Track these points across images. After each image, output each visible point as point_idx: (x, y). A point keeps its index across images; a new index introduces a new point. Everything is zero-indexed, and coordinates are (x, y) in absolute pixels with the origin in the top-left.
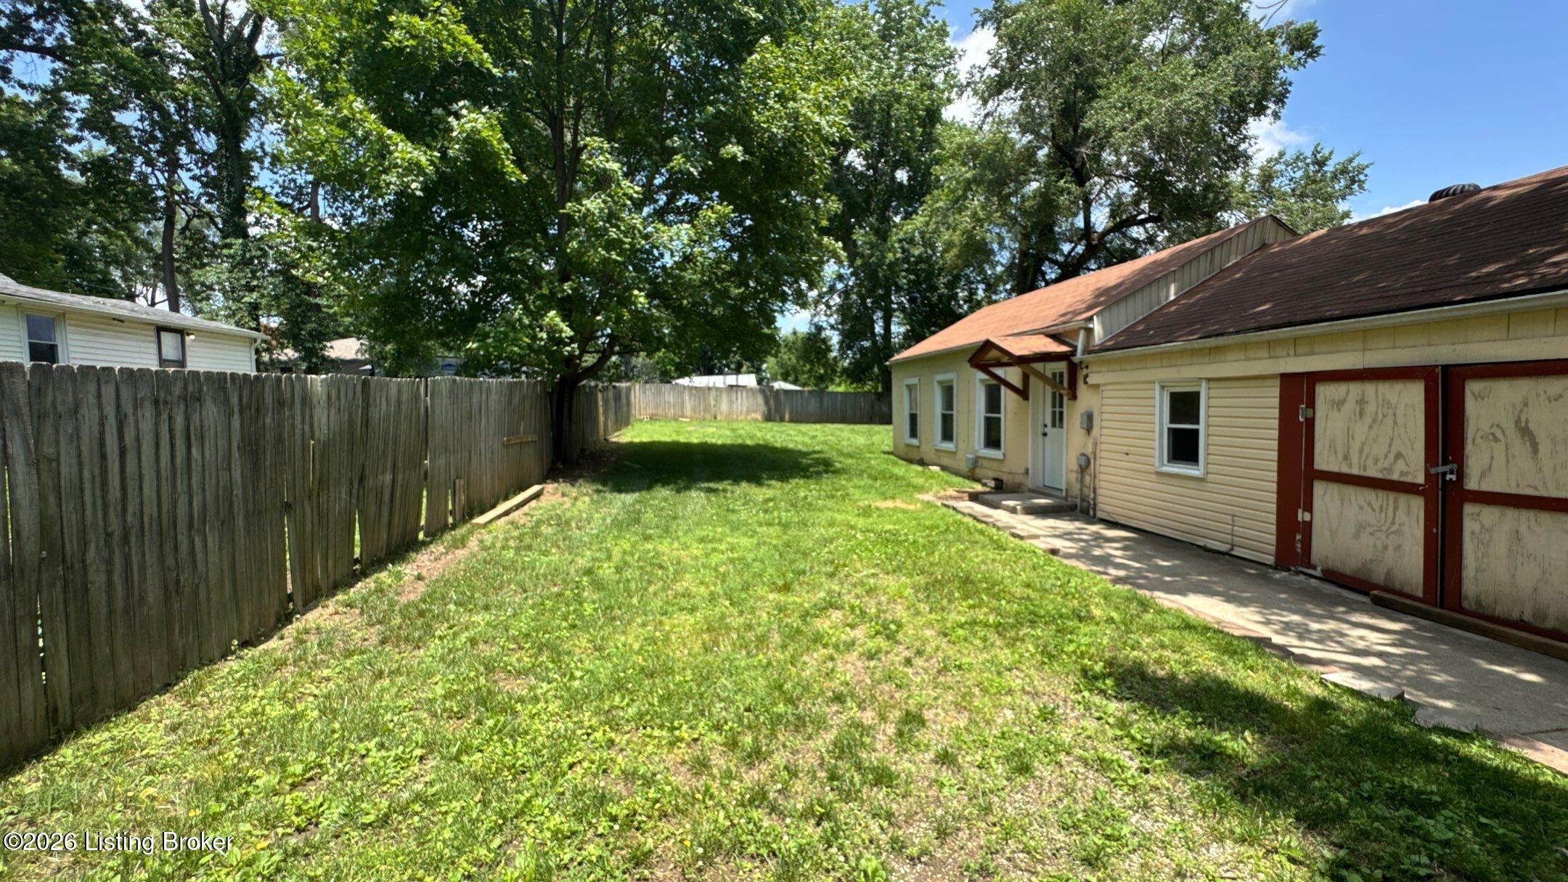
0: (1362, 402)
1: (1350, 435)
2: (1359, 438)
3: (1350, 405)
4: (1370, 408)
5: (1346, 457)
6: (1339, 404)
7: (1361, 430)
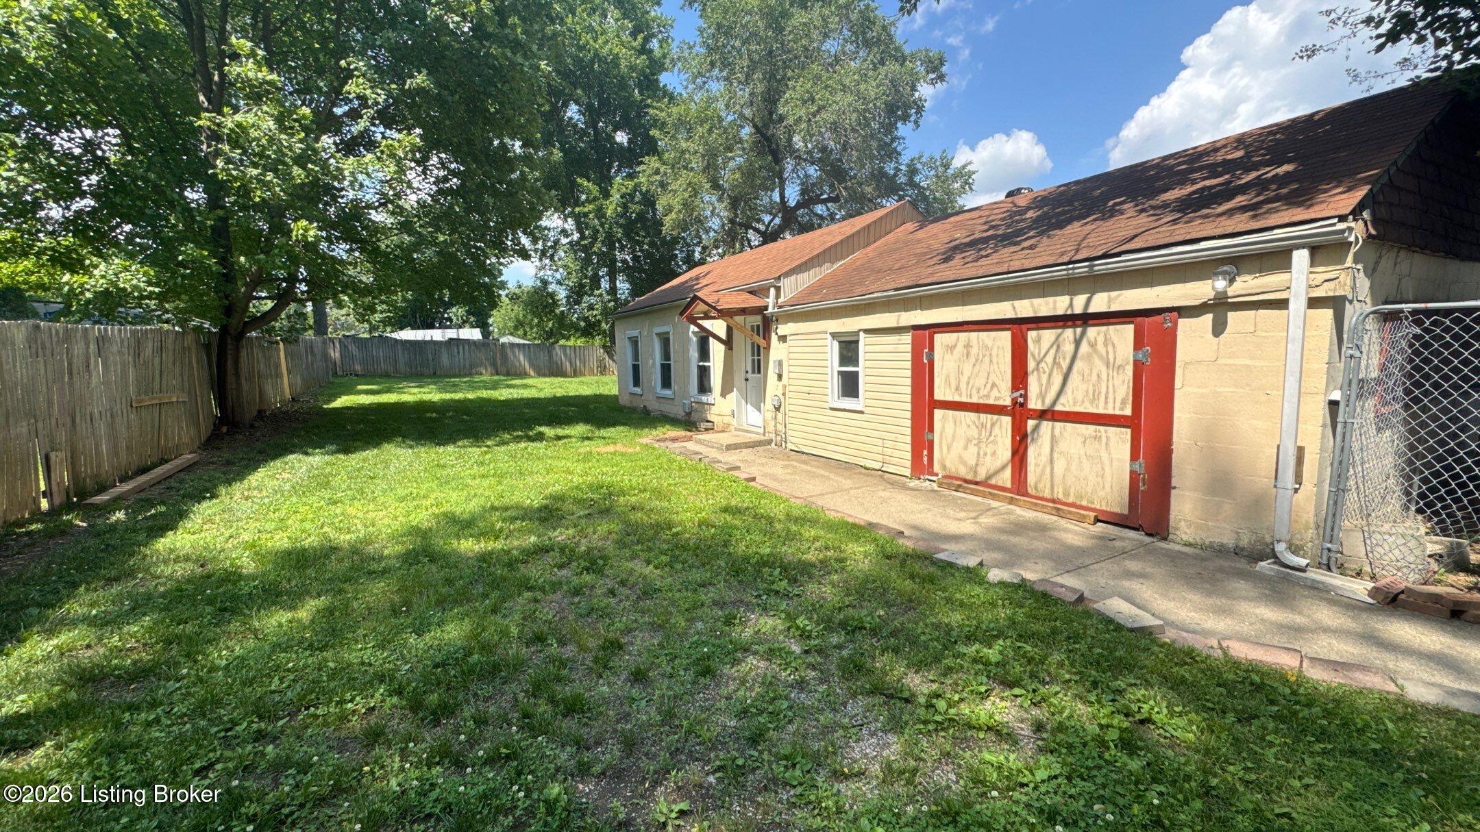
0: (968, 346)
1: (960, 372)
2: (967, 373)
3: (960, 348)
4: (974, 351)
5: (957, 389)
6: (951, 348)
7: (967, 368)
